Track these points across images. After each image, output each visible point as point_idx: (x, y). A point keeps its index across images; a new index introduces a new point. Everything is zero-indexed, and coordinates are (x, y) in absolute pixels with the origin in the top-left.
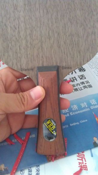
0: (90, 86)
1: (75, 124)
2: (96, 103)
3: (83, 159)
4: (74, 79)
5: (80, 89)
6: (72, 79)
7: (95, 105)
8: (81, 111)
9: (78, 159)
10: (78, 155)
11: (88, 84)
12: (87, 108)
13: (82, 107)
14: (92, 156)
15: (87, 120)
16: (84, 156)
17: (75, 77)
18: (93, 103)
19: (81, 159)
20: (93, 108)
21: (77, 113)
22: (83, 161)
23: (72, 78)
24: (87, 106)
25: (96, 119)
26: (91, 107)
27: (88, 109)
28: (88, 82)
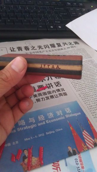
0: (65, 94)
1: (50, 133)
2: (71, 112)
3: (58, 168)
4: (50, 85)
5: (56, 96)
6: (48, 86)
7: (69, 114)
8: (57, 120)
9: (53, 169)
10: (53, 164)
11: (64, 92)
12: (62, 116)
13: (58, 115)
14: (66, 165)
15: (62, 129)
16: (59, 165)
17: (51, 84)
18: (68, 111)
19: (56, 168)
20: (68, 116)
21: (52, 121)
22: (57, 170)
23: (48, 84)
24: (62, 115)
25: (71, 128)
26: (66, 116)
27: (63, 118)
28: (63, 90)
